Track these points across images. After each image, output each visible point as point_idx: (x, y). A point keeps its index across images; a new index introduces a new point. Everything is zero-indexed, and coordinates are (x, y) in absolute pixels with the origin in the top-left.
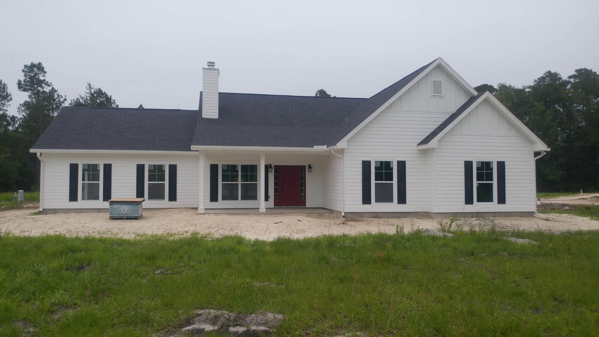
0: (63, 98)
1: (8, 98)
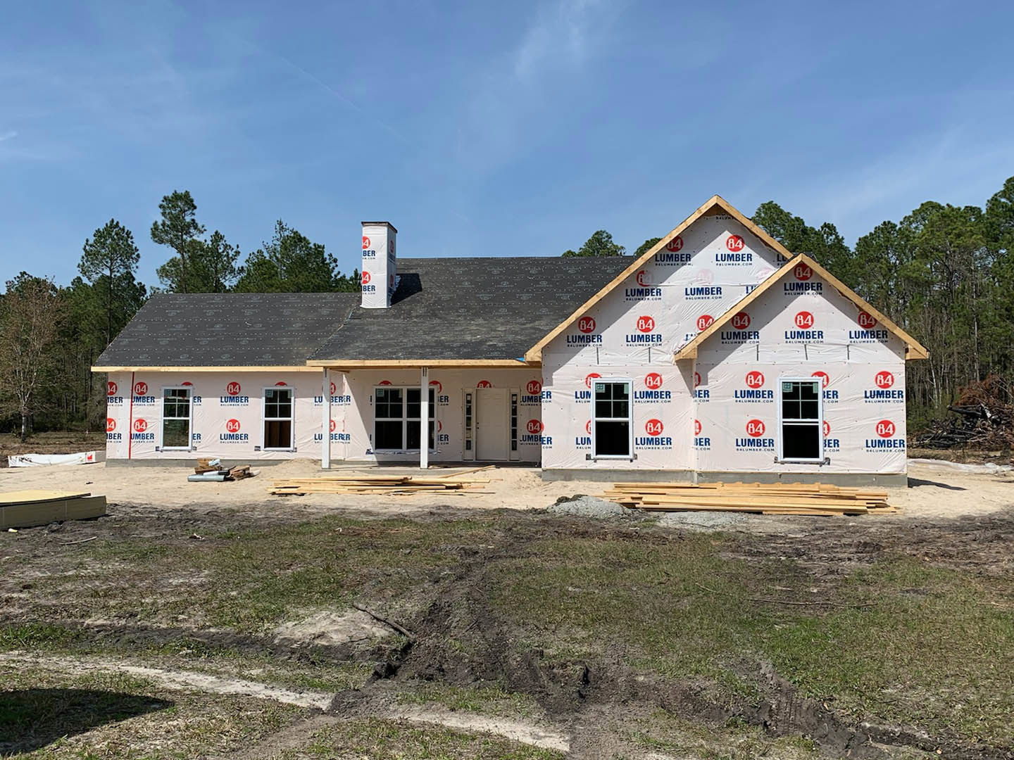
0: (234, 251)
1: (134, 256)
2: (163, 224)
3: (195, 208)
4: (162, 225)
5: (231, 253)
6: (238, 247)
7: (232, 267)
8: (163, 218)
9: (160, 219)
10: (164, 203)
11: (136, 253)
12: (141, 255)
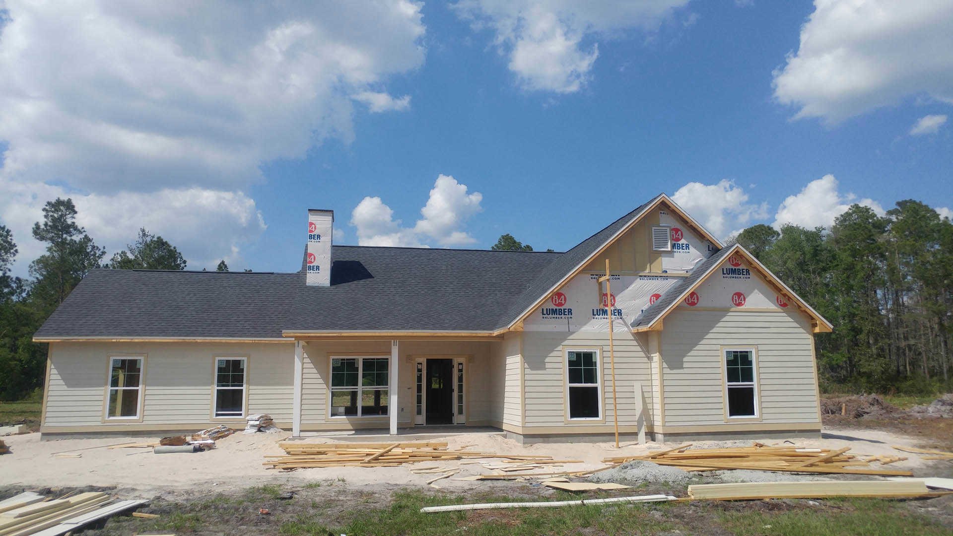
0: (100, 251)
1: (12, 251)
2: (46, 225)
3: (76, 212)
4: (44, 225)
5: (98, 253)
6: (104, 248)
7: (98, 264)
8: (46, 220)
9: (42, 221)
10: (47, 208)
11: (15, 249)
12: (19, 251)
